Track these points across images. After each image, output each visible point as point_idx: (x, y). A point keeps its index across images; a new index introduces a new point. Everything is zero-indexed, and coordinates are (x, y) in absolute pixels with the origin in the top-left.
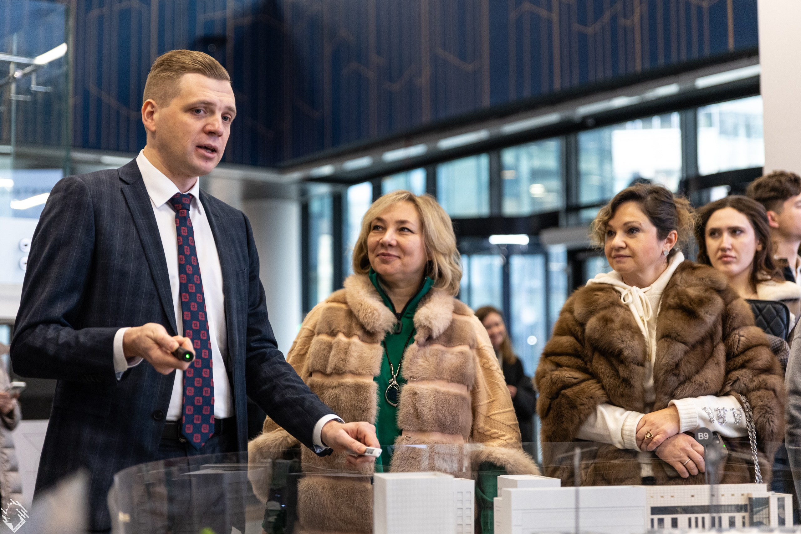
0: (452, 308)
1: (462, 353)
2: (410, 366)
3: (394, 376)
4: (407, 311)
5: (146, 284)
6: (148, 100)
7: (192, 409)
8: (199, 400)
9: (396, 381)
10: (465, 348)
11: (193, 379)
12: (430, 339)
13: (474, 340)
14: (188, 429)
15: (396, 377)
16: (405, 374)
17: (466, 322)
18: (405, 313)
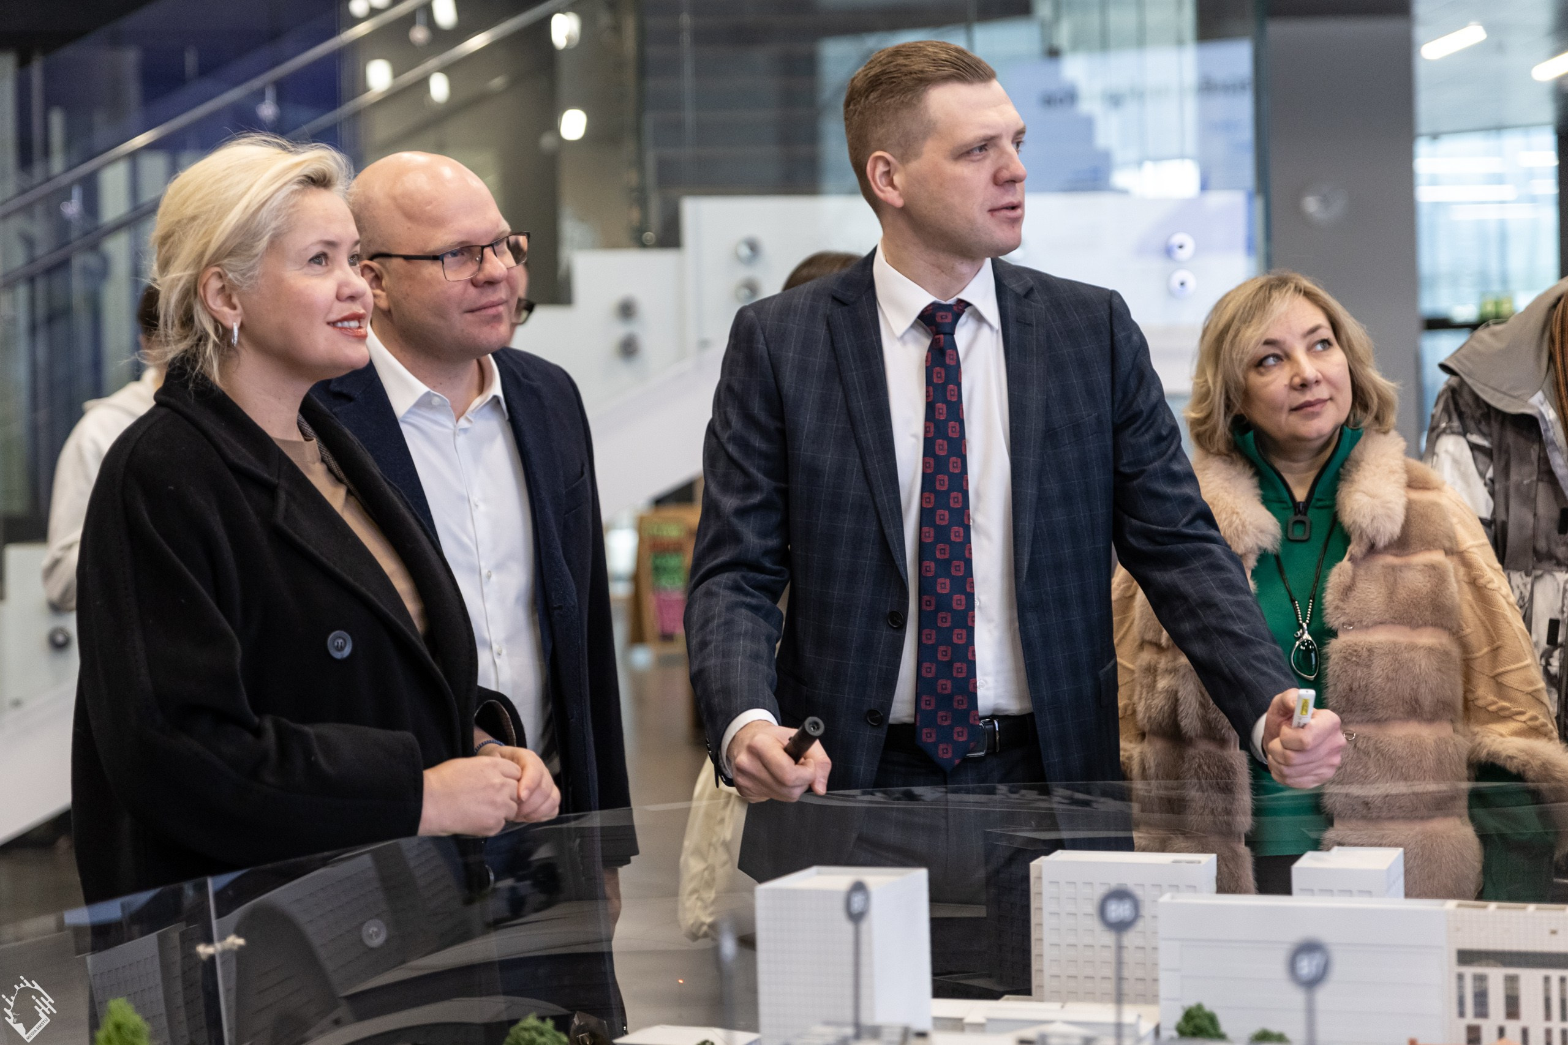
0: (1403, 478)
1: (1433, 567)
2: (1341, 604)
3: (1305, 625)
4: (1316, 495)
5: (854, 489)
6: (878, 153)
7: (933, 702)
8: (946, 685)
9: (1309, 633)
10: (1437, 557)
11: (934, 648)
12: (1372, 549)
13: (1452, 537)
14: (927, 737)
15: (1308, 625)
16: (1333, 619)
17: (1435, 504)
18: (1313, 501)
